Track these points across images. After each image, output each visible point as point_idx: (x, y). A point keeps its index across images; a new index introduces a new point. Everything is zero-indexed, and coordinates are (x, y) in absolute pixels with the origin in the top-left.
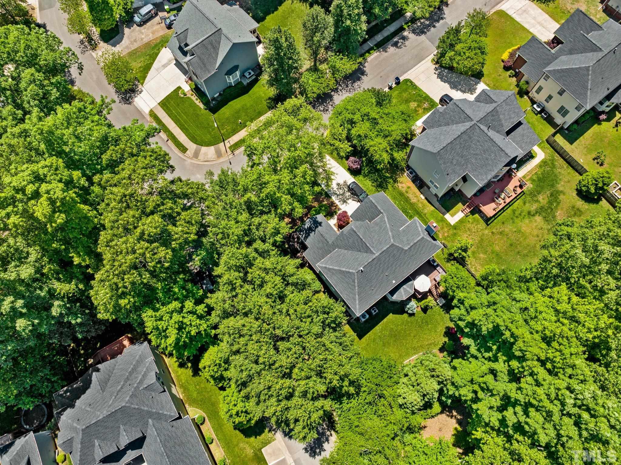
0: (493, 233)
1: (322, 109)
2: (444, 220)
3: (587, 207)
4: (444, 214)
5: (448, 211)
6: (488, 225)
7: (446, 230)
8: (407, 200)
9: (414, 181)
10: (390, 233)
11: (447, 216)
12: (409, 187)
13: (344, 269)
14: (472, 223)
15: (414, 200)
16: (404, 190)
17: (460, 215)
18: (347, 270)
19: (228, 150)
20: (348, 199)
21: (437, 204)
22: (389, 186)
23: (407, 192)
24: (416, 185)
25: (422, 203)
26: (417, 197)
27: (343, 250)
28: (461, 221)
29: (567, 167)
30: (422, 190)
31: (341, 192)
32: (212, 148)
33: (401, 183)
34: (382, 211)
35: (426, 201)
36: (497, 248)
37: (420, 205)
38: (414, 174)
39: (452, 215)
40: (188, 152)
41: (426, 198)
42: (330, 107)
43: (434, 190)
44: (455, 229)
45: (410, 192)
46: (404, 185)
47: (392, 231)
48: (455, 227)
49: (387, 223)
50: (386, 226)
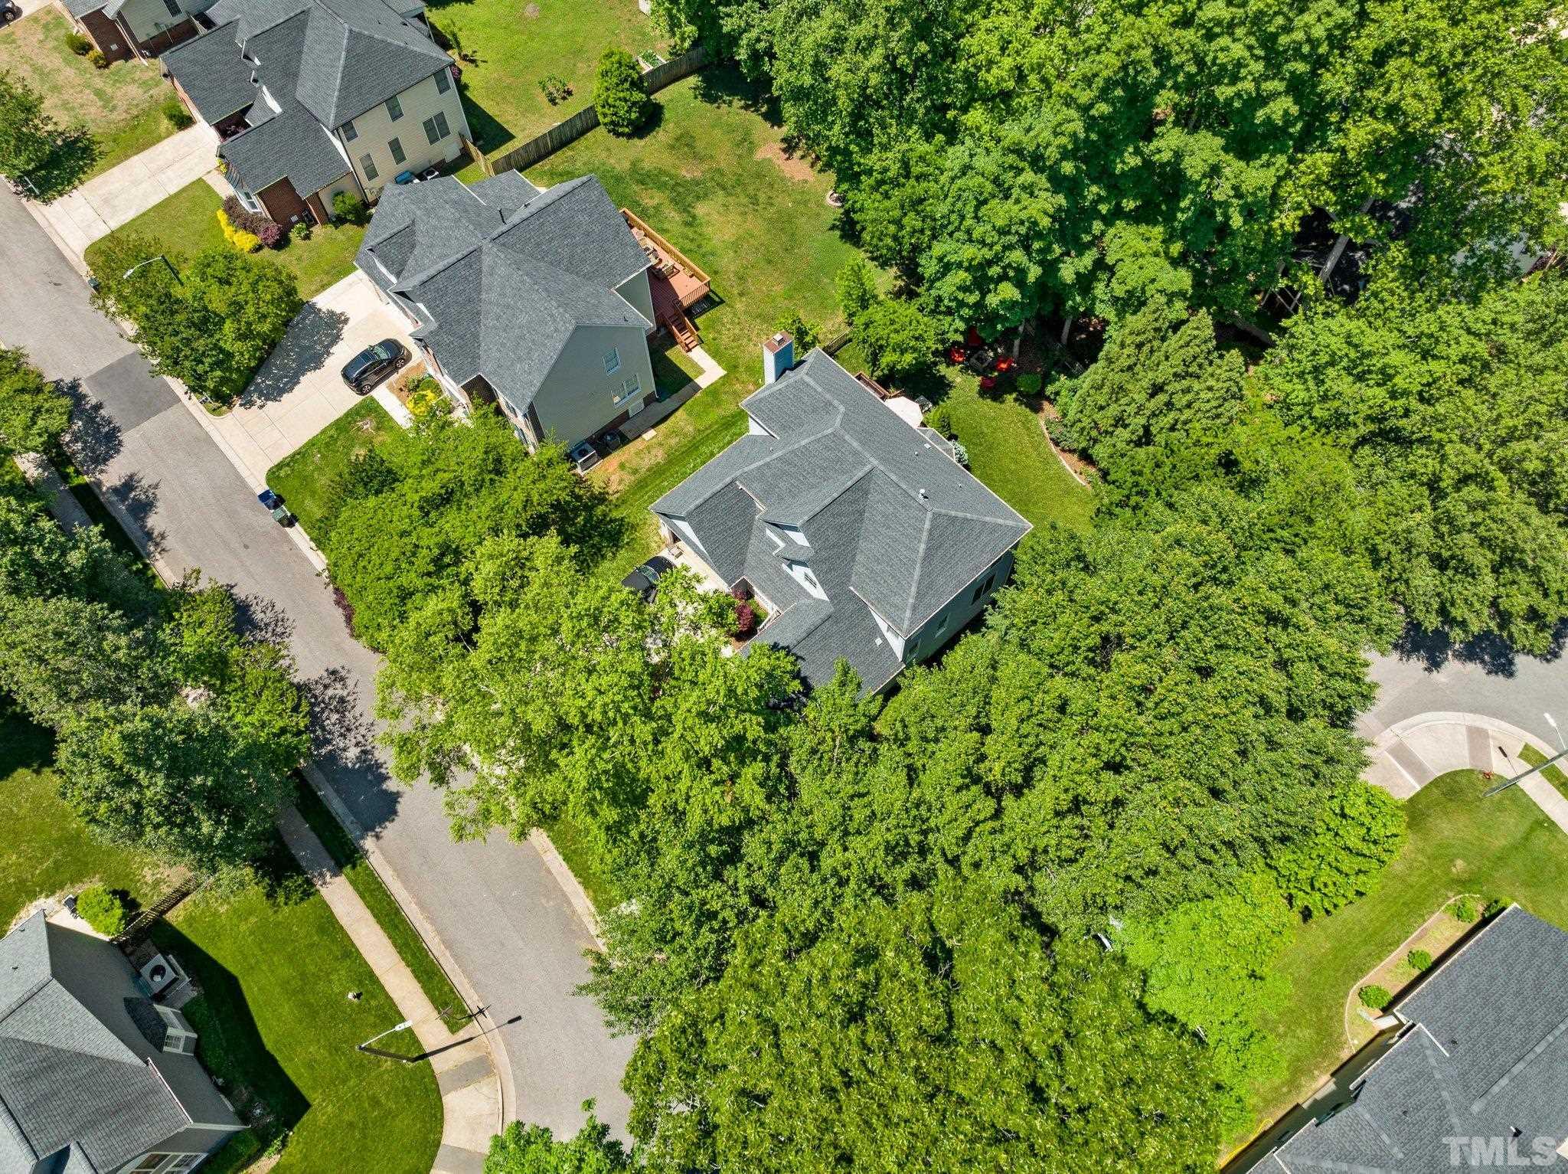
0: (741, 294)
1: (335, 717)
2: (714, 391)
3: (671, 125)
4: (697, 388)
5: (690, 380)
6: (722, 302)
7: (738, 387)
8: (657, 472)
9: (604, 452)
11: (703, 382)
12: (622, 466)
13: (922, 547)
14: (719, 332)
15: (659, 456)
16: (629, 479)
17: (699, 355)
18: (925, 536)
19: (462, 1035)
21: (669, 404)
22: (615, 514)
23: (635, 472)
24: (616, 448)
25: (667, 436)
26: (649, 449)
27: (857, 568)
28: (716, 354)
29: (573, 149)
30: (629, 436)
32: (452, 1101)
33: (607, 483)
34: (728, 480)
35: (662, 427)
36: (778, 289)
37: (673, 441)
38: (588, 446)
39: (701, 371)
41: (653, 427)
42: (330, 692)
43: (635, 405)
44: (736, 367)
45: (634, 464)
46: (615, 478)
48: (732, 368)
49: (768, 459)
50: (779, 459)
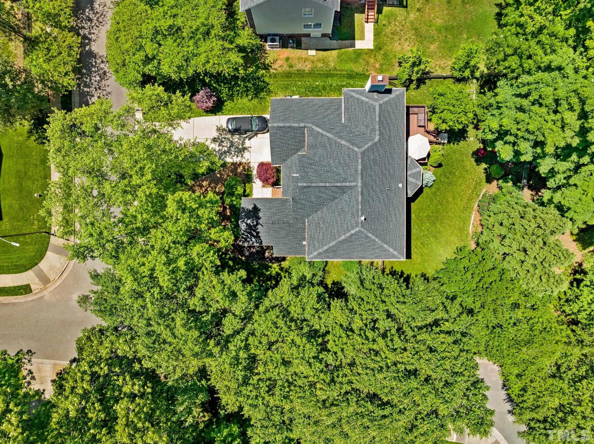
0: (419, 10)
1: (98, 78)
2: (359, 53)
4: (353, 46)
5: (354, 39)
6: (406, 7)
7: (372, 61)
8: (301, 74)
9: (284, 45)
10: (343, 142)
11: (359, 45)
12: (287, 59)
13: (343, 237)
14: (389, 23)
15: (307, 67)
16: (286, 68)
17: (369, 28)
18: (348, 234)
20: (243, 143)
21: (334, 43)
22: (267, 79)
23: (291, 66)
24: (293, 47)
25: (319, 60)
26: (306, 60)
27: (315, 215)
28: (377, 34)
30: (303, 46)
31: (227, 144)
32: (49, 253)
33: (275, 61)
34: (302, 125)
35: (321, 53)
36: (439, 22)
37: (320, 65)
38: (277, 38)
39: (362, 38)
40: (33, 287)
41: (317, 50)
42: (102, 66)
43: (316, 33)
44: (380, 49)
45: (293, 63)
46: (279, 62)
47: (341, 138)
48: (378, 48)
49: (324, 133)
50: (329, 138)
